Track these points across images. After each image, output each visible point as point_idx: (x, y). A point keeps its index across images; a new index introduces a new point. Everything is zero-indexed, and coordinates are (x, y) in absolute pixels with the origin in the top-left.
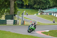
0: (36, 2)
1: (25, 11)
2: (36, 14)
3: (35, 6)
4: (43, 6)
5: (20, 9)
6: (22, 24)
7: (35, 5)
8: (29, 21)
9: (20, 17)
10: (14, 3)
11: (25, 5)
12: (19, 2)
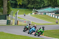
0: (30, 1)
1: (19, 11)
2: (30, 14)
3: (29, 6)
4: (37, 6)
5: (14, 9)
6: (16, 24)
7: (29, 4)
8: (23, 21)
9: (14, 17)
10: (7, 3)
11: (19, 4)
12: (12, 1)
